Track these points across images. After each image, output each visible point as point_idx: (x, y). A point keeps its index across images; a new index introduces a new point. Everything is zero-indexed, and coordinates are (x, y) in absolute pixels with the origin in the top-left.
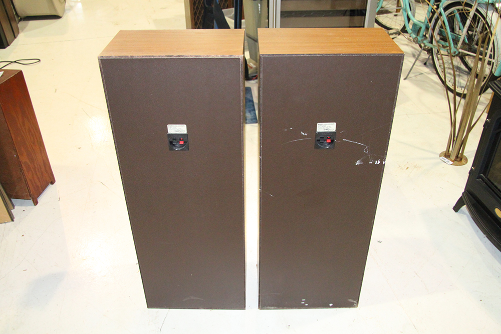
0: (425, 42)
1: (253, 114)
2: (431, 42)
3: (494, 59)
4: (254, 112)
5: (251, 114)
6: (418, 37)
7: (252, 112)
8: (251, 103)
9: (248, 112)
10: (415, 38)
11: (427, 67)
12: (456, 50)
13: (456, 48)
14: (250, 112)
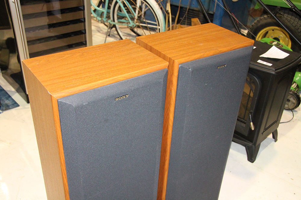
0: (109, 21)
1: (11, 101)
2: (114, 21)
3: (159, 26)
4: (10, 98)
5: (9, 100)
6: (103, 19)
7: (9, 99)
8: (3, 92)
9: (5, 99)
10: (101, 20)
11: (111, 37)
12: (133, 24)
13: (134, 23)
14: (7, 99)
